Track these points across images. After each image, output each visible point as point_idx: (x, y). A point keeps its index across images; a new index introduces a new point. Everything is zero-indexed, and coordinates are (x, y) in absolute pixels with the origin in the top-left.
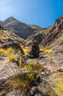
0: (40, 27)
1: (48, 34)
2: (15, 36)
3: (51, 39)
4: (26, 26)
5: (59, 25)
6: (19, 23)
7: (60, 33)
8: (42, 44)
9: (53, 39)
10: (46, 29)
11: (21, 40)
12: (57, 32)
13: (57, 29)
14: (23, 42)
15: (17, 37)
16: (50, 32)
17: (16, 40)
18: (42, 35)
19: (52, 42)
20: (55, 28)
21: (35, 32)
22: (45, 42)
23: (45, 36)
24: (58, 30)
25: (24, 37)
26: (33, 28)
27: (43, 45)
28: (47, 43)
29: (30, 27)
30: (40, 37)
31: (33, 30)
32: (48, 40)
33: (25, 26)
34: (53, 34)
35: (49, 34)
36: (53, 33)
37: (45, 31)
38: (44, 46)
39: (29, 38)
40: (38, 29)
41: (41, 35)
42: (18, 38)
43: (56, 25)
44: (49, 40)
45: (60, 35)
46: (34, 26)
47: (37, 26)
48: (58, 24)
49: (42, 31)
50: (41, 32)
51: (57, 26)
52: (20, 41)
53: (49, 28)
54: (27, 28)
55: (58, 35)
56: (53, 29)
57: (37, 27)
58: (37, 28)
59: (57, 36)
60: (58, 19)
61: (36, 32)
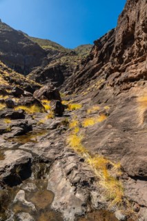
0: (61, 47)
1: (78, 66)
2: (5, 69)
3: (83, 79)
4: (28, 40)
5: (99, 52)
6: (8, 32)
7: (101, 70)
8: (64, 89)
9: (88, 80)
10: (74, 53)
11: (19, 77)
12: (95, 66)
13: (96, 59)
14: (25, 84)
15: (9, 71)
16: (82, 64)
17: (7, 77)
18: (66, 68)
19: (86, 85)
20: (91, 57)
21: (49, 58)
22: (72, 84)
23: (72, 70)
24: (98, 62)
25: (23, 67)
26: (44, 47)
27: (66, 90)
28: (75, 88)
29: (36, 44)
30: (60, 72)
31: (46, 53)
32: (77, 81)
33: (25, 41)
34: (88, 69)
35: (81, 67)
36: (87, 66)
37: (71, 58)
38: (69, 94)
39: (35, 71)
40: (56, 52)
41: (64, 67)
42: (11, 74)
43: (95, 51)
44: (79, 81)
45: (101, 73)
46: (47, 42)
47: (53, 43)
48: (97, 50)
49: (65, 57)
50: (63, 60)
51: (96, 53)
52: (18, 80)
53: (81, 51)
54: (30, 46)
55: (97, 73)
56: (89, 60)
57: (55, 47)
58: (53, 49)
59: (95, 75)
60: (99, 41)
61: (51, 59)
